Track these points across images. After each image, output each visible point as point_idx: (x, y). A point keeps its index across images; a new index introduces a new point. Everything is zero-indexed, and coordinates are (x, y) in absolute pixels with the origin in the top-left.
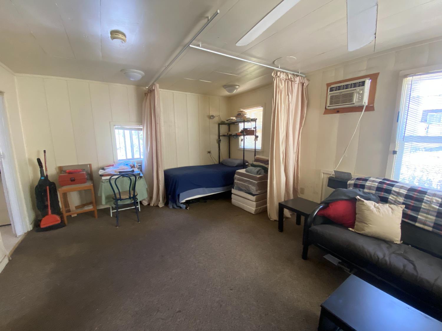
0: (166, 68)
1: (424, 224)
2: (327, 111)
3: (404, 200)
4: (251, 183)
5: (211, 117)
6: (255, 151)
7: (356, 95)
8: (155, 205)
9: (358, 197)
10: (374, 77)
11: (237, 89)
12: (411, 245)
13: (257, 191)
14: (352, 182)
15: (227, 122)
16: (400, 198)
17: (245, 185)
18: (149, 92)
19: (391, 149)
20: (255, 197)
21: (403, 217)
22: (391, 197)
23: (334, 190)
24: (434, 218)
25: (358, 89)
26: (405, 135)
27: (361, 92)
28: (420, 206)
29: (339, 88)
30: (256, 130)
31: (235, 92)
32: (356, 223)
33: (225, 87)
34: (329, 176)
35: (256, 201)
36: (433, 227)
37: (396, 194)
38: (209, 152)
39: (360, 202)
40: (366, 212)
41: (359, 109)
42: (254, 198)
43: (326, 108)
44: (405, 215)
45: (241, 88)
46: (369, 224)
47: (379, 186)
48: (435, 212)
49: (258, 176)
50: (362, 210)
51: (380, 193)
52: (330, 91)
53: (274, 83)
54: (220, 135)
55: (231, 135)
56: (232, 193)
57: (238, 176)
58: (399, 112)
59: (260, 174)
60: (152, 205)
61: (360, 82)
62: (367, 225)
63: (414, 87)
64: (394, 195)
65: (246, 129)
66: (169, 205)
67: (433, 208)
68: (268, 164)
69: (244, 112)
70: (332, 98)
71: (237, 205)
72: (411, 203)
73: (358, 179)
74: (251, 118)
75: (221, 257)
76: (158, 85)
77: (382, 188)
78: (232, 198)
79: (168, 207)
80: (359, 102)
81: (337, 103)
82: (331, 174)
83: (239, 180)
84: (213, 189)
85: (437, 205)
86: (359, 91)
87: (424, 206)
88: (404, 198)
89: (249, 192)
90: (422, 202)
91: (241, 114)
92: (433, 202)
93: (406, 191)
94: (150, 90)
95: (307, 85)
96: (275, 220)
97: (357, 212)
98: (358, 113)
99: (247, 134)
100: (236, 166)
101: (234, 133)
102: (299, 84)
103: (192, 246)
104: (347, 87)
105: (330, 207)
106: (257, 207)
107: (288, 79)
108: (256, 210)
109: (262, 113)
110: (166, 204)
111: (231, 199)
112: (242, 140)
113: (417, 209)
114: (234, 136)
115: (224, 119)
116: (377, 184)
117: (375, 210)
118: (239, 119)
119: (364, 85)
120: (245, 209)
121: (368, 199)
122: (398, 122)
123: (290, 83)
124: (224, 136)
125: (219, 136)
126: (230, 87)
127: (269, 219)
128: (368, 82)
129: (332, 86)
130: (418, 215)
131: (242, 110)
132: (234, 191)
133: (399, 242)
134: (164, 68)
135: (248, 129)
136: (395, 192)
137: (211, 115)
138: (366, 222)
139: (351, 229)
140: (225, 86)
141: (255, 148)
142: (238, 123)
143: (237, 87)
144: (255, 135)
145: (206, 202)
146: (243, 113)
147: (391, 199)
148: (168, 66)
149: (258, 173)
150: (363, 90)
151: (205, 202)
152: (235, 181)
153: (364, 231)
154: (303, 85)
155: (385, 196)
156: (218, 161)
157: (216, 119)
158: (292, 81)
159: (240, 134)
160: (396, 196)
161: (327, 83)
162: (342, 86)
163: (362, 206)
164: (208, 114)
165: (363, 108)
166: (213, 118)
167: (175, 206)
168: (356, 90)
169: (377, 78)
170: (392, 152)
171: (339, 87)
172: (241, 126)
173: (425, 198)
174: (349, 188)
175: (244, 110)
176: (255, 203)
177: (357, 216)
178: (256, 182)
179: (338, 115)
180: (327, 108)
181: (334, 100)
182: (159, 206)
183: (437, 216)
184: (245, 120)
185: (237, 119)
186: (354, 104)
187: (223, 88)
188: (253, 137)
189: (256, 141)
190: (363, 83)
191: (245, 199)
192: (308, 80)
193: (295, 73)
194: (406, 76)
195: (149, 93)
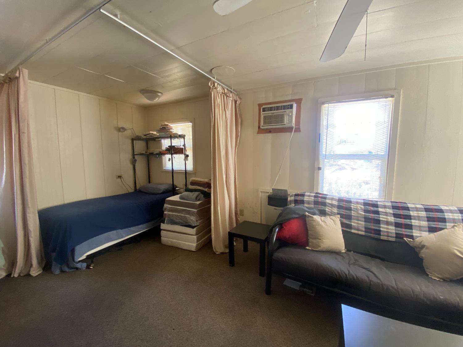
0: (47, 42)
1: (358, 230)
2: (261, 131)
3: (338, 211)
4: (189, 213)
5: (121, 130)
6: (186, 173)
7: (287, 117)
8: (22, 275)
9: (307, 213)
10: (299, 102)
11: (159, 97)
12: (353, 251)
13: (197, 221)
14: (293, 198)
15: (145, 137)
16: (334, 209)
17: (181, 216)
18: (7, 81)
19: (316, 166)
20: (195, 229)
21: (342, 226)
22: (327, 209)
23: (282, 208)
24: (363, 223)
25: (288, 111)
26: (327, 153)
27: (291, 114)
28: (351, 214)
29: (271, 109)
30: (185, 149)
31: (156, 100)
32: (310, 240)
33: (144, 92)
34: (268, 194)
35: (196, 234)
36: (365, 232)
37: (330, 206)
38: (120, 177)
39: (311, 219)
40: (318, 228)
41: (289, 130)
42: (193, 231)
43: (259, 127)
44: (343, 224)
45: (165, 97)
46: (322, 239)
47: (316, 200)
48: (362, 217)
49: (198, 203)
50: (315, 226)
51: (318, 206)
52: (263, 111)
53: (211, 94)
54: (135, 153)
55: (152, 154)
56: (162, 230)
57: (169, 206)
58: (320, 134)
59: (199, 200)
60: (16, 275)
61: (288, 105)
62: (321, 241)
63: (330, 113)
64: (329, 207)
65: (174, 146)
66: (53, 268)
67: (361, 214)
68: (210, 187)
69: (170, 126)
70: (265, 117)
71: (170, 244)
72: (343, 212)
73: (296, 195)
74: (179, 134)
75: (169, 337)
76: (26, 72)
77: (319, 202)
78: (162, 235)
79: (52, 273)
80: (289, 123)
81: (270, 123)
82: (269, 192)
83: (171, 210)
84: (133, 229)
85: (362, 212)
86: (288, 113)
87: (353, 213)
88: (337, 209)
89: (188, 224)
90: (352, 210)
91: (166, 128)
92: (358, 209)
93: (337, 202)
94: (10, 78)
95: (239, 103)
96: (221, 253)
97: (309, 228)
98: (288, 134)
99: (176, 153)
100: (162, 193)
101: (157, 151)
102: (232, 100)
103: (114, 336)
104: (278, 108)
105: (285, 227)
106: (197, 241)
107: (224, 94)
108: (197, 245)
109: (191, 129)
110: (46, 267)
111: (161, 237)
112: (169, 160)
113: (349, 217)
114: (157, 154)
115: (139, 133)
116: (313, 198)
117: (323, 224)
118: (164, 133)
119: (292, 108)
120: (184, 248)
121: (314, 214)
122: (319, 142)
123: (225, 97)
124: (141, 154)
125: (134, 155)
126: (151, 92)
127: (214, 253)
128: (295, 106)
129: (264, 107)
130: (351, 222)
131: (166, 123)
132: (163, 226)
133: (344, 251)
134: (43, 43)
135: (176, 147)
136: (329, 204)
137: (120, 126)
138: (320, 238)
139: (308, 248)
140: (143, 90)
141: (186, 169)
142: (160, 139)
143: (160, 94)
144: (185, 154)
145: (121, 249)
146: (168, 127)
147: (327, 211)
148: (50, 40)
149: (197, 199)
150: (292, 112)
151: (119, 250)
152: (165, 213)
153: (320, 247)
154: (236, 102)
155: (322, 209)
156: (133, 188)
157: (128, 133)
158: (227, 96)
159: (166, 153)
160: (331, 207)
161: (259, 103)
162: (280, 106)
163: (312, 222)
164: (117, 126)
165: (293, 129)
166: (124, 131)
167: (67, 269)
168: (285, 111)
169: (300, 103)
170: (317, 168)
171: (277, 107)
172: (166, 143)
173: (352, 207)
174: (291, 204)
175: (169, 124)
176: (195, 237)
177: (309, 232)
178: (196, 210)
179: (270, 135)
180: (261, 127)
181: (268, 120)
182: (32, 274)
183: (365, 221)
184: (172, 136)
185: (160, 134)
186: (285, 125)
187: (140, 93)
188: (182, 156)
189: (186, 161)
190: (291, 107)
191: (182, 235)
192: (240, 98)
193: (229, 89)
194: (323, 103)
195: (6, 83)
